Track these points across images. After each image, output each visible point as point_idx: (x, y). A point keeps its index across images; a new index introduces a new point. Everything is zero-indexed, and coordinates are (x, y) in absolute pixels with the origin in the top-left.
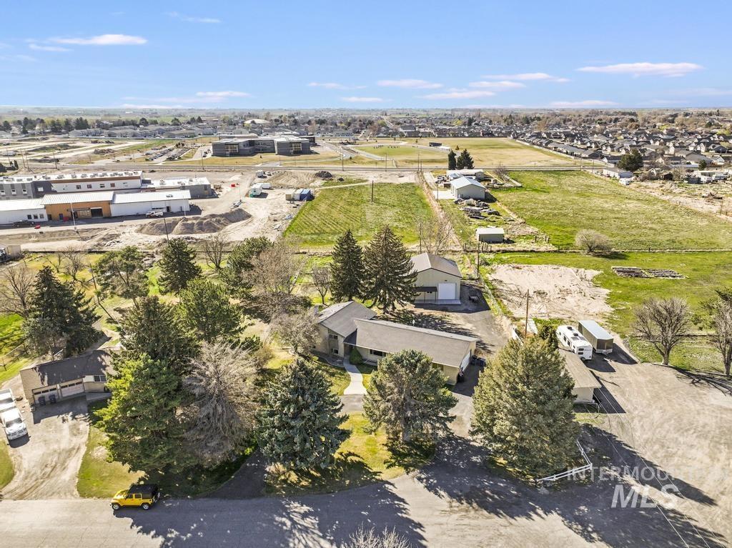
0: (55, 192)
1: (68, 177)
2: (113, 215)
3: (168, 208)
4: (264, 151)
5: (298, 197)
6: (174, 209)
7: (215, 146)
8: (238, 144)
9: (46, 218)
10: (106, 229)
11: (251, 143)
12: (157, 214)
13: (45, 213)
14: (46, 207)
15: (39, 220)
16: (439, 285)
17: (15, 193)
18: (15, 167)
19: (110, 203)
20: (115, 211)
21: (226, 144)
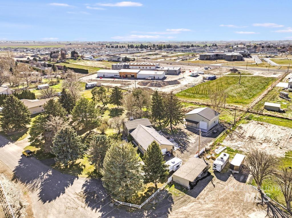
0: (130, 69)
1: (136, 64)
2: (137, 78)
3: (154, 77)
4: (222, 59)
5: (208, 78)
6: (156, 78)
7: (200, 56)
8: (210, 55)
9: (119, 76)
10: (130, 82)
11: (217, 55)
12: (149, 79)
13: (119, 74)
14: (120, 73)
15: (117, 77)
16: (200, 121)
17: (119, 68)
18: (134, 60)
19: (137, 73)
20: (138, 76)
21: (205, 55)
